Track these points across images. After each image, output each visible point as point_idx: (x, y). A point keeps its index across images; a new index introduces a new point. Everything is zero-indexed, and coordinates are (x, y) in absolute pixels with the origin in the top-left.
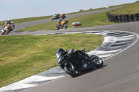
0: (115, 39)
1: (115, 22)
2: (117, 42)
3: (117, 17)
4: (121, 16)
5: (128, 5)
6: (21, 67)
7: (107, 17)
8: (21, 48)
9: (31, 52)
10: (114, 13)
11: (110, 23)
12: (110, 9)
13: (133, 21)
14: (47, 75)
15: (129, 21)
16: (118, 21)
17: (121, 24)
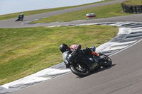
0: (130, 30)
1: (130, 13)
2: (132, 33)
3: (131, 8)
4: (135, 7)
6: (34, 60)
7: (122, 8)
8: (34, 40)
9: (45, 45)
11: (125, 14)
14: (61, 68)
16: (132, 12)
17: (136, 15)
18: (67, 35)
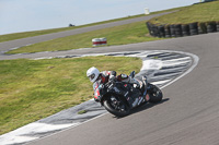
0: (160, 64)
1: (160, 37)
2: (163, 68)
3: (162, 29)
4: (169, 28)
5: (181, 9)
6: (13, 109)
7: (147, 29)
8: (13, 80)
9: (29, 86)
10: (158, 23)
11: (153, 38)
12: (152, 17)
13: (189, 34)
14: (53, 122)
15: (181, 35)
16: (164, 36)
17: (169, 39)
18: (62, 71)
